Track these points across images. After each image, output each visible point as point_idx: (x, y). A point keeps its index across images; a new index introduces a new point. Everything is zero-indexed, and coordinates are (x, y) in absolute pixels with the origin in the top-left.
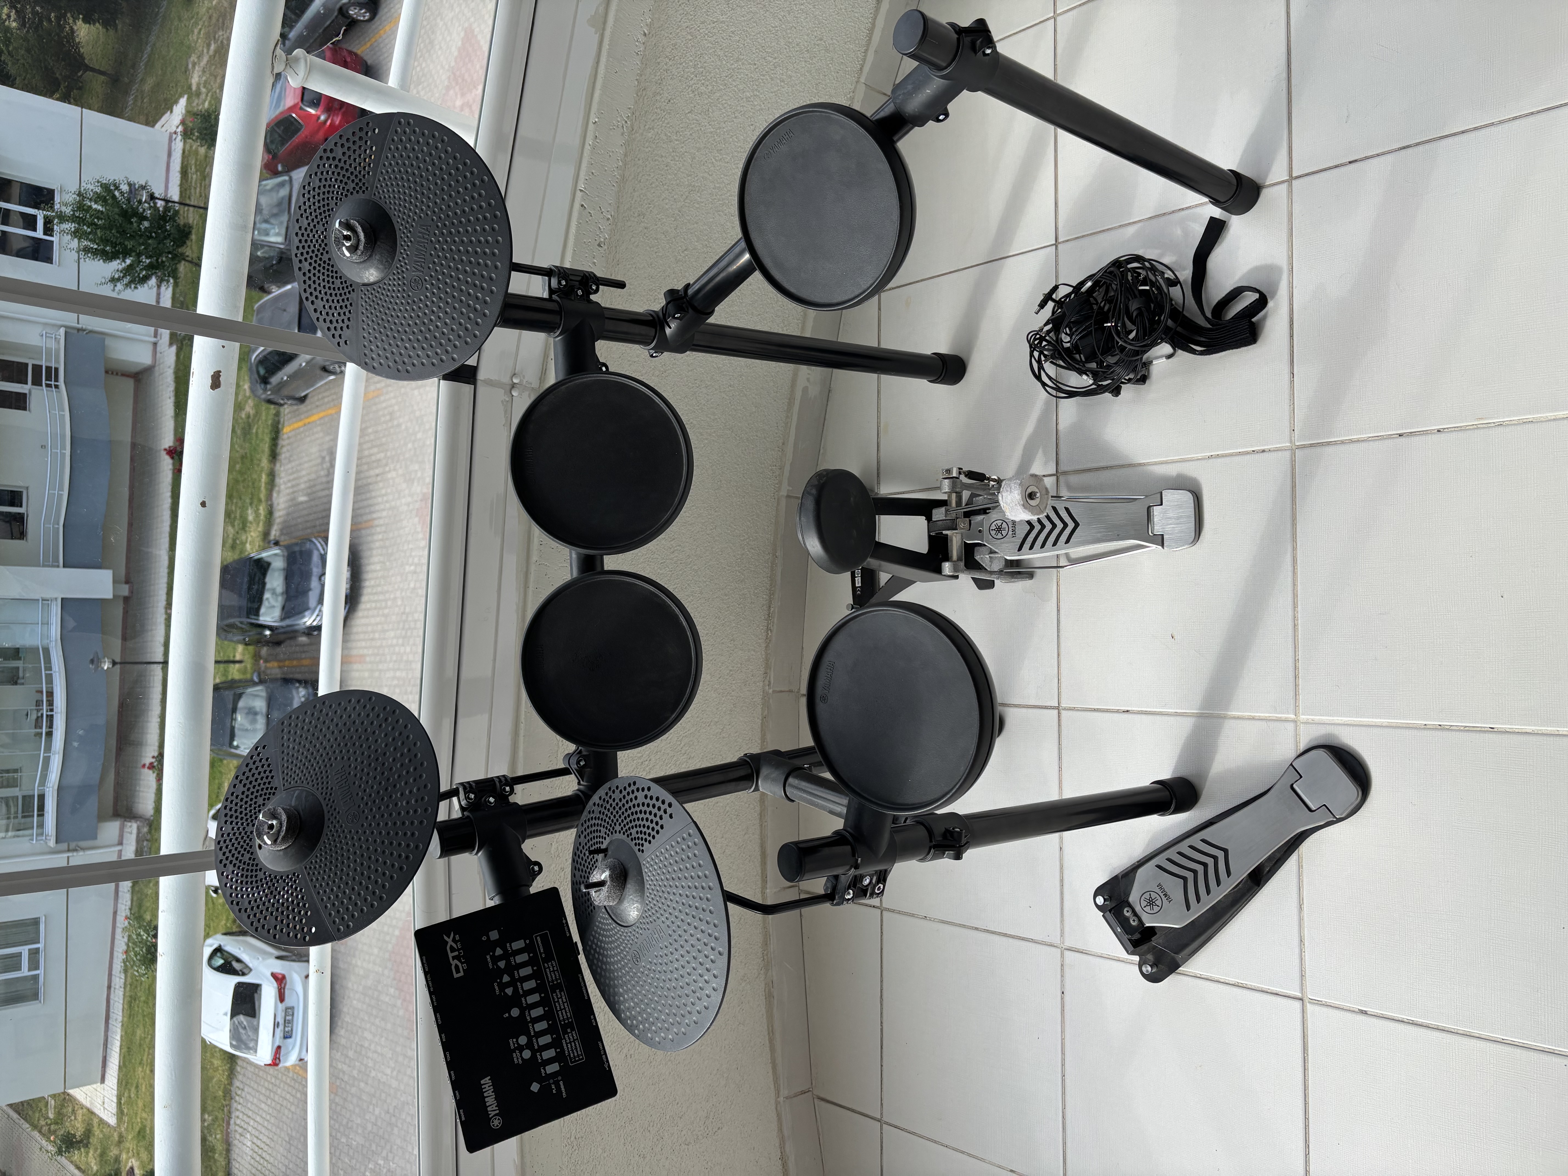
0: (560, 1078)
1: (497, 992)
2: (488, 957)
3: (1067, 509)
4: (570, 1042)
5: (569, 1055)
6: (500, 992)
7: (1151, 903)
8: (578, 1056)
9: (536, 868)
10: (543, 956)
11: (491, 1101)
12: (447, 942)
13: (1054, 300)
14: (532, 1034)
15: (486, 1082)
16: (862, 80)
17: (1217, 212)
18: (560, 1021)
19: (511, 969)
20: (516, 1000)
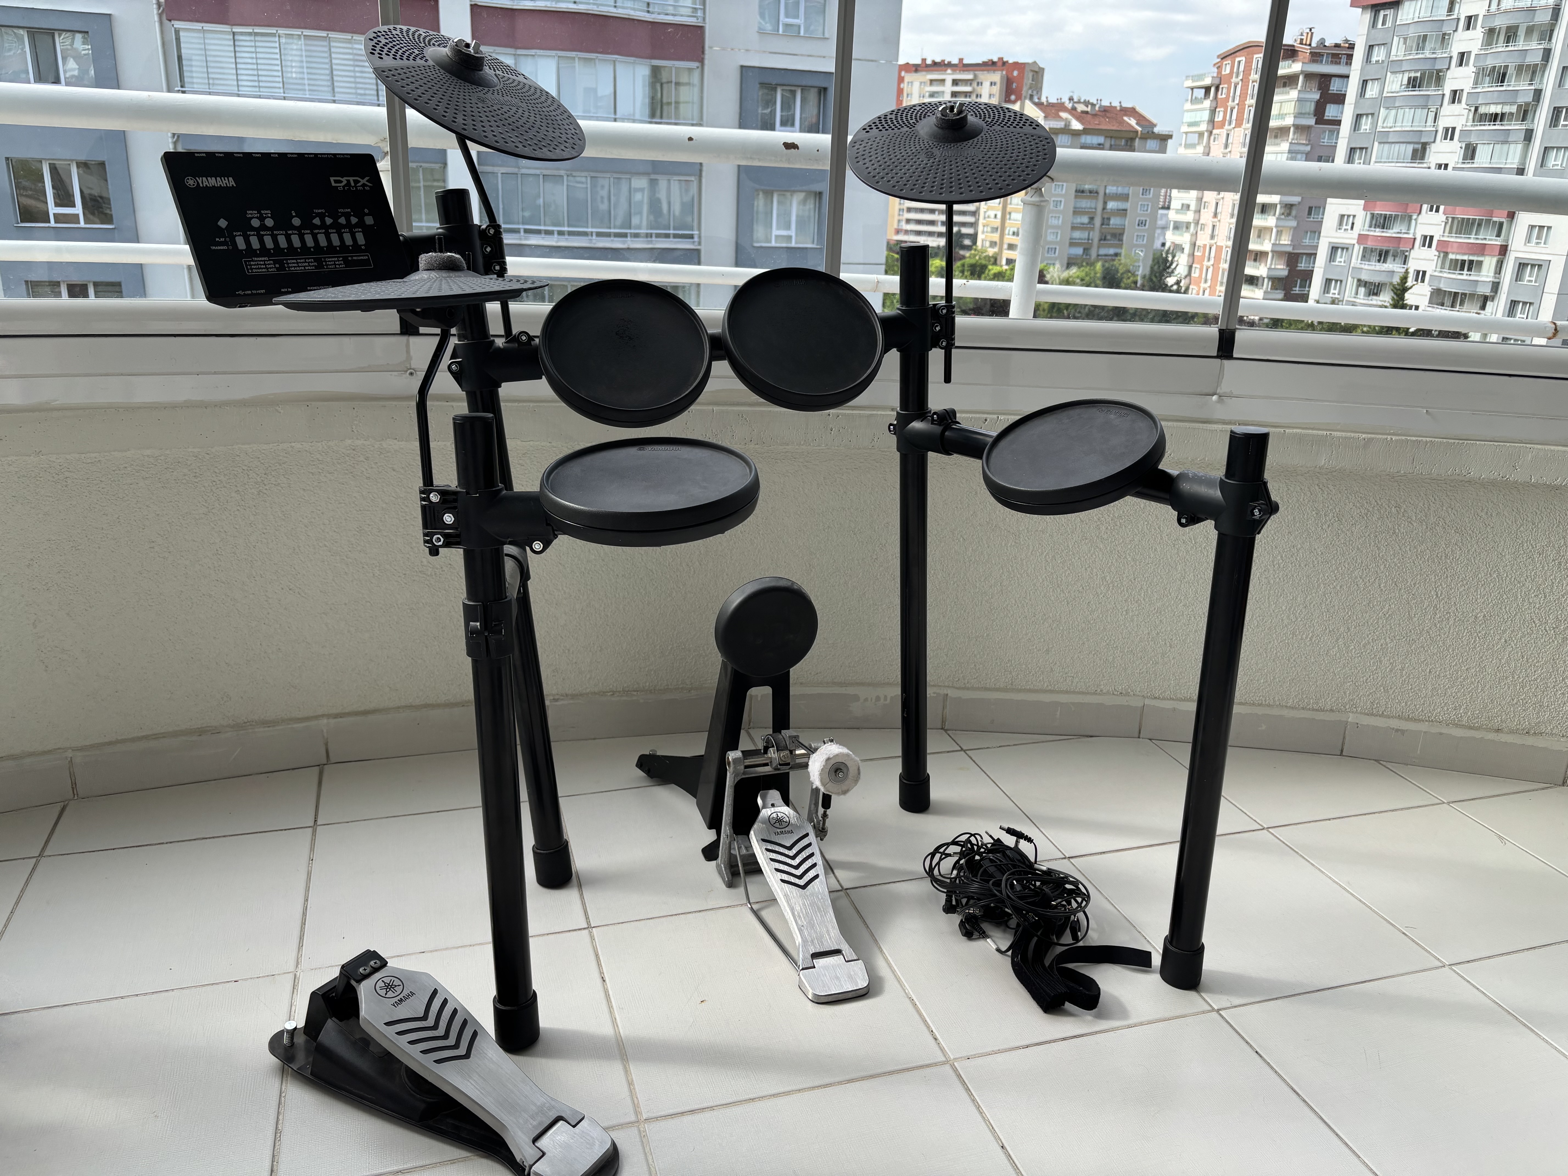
0: (231, 247)
1: (316, 211)
2: (349, 210)
3: (817, 876)
4: (265, 264)
5: (253, 261)
6: (315, 213)
7: (389, 987)
8: (252, 269)
10: (350, 258)
11: (212, 182)
12: (363, 179)
14: (275, 232)
15: (231, 182)
18: (286, 260)
19: (337, 227)
20: (307, 224)
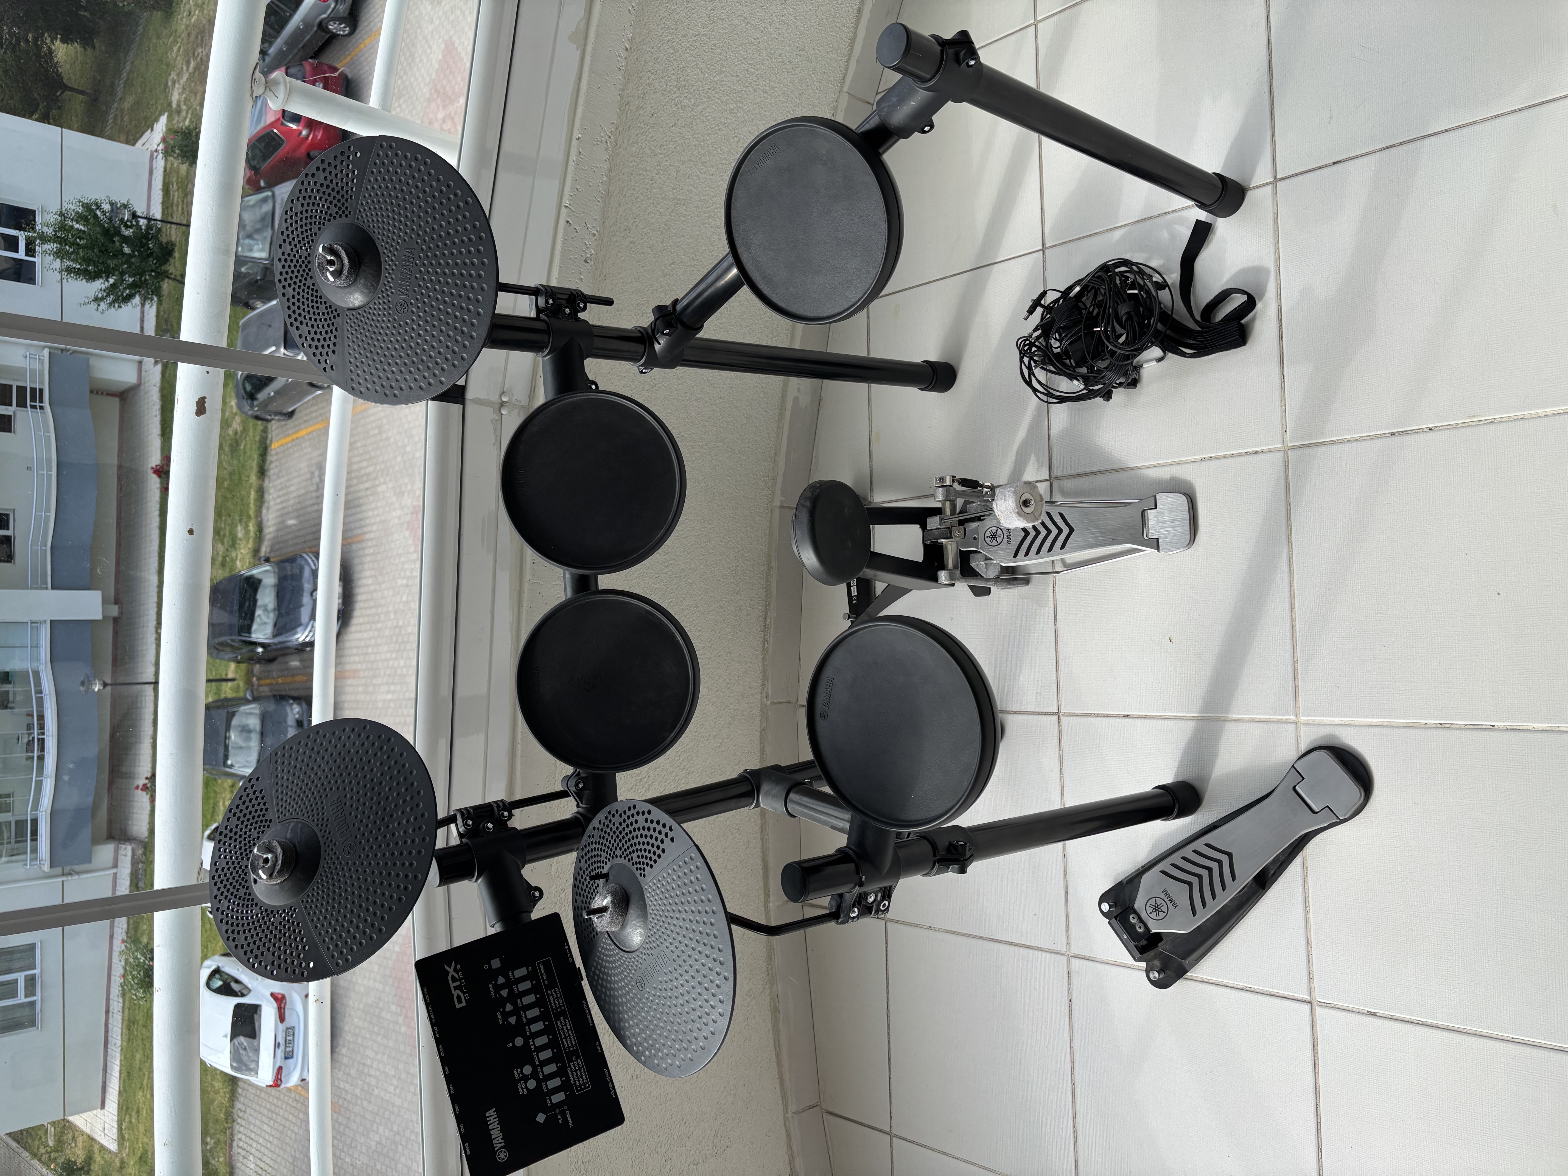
0: (566, 1107)
1: (501, 1022)
2: (490, 986)
3: (1061, 515)
4: (576, 1071)
5: (575, 1083)
6: (503, 1021)
7: (1157, 909)
8: (584, 1084)
9: (537, 894)
10: (546, 983)
11: (496, 1134)
12: (448, 972)
13: (1042, 306)
14: (537, 1063)
15: (491, 1115)
16: (845, 89)
17: (1203, 215)
18: (565, 1049)
19: (514, 997)
20: (519, 1029)
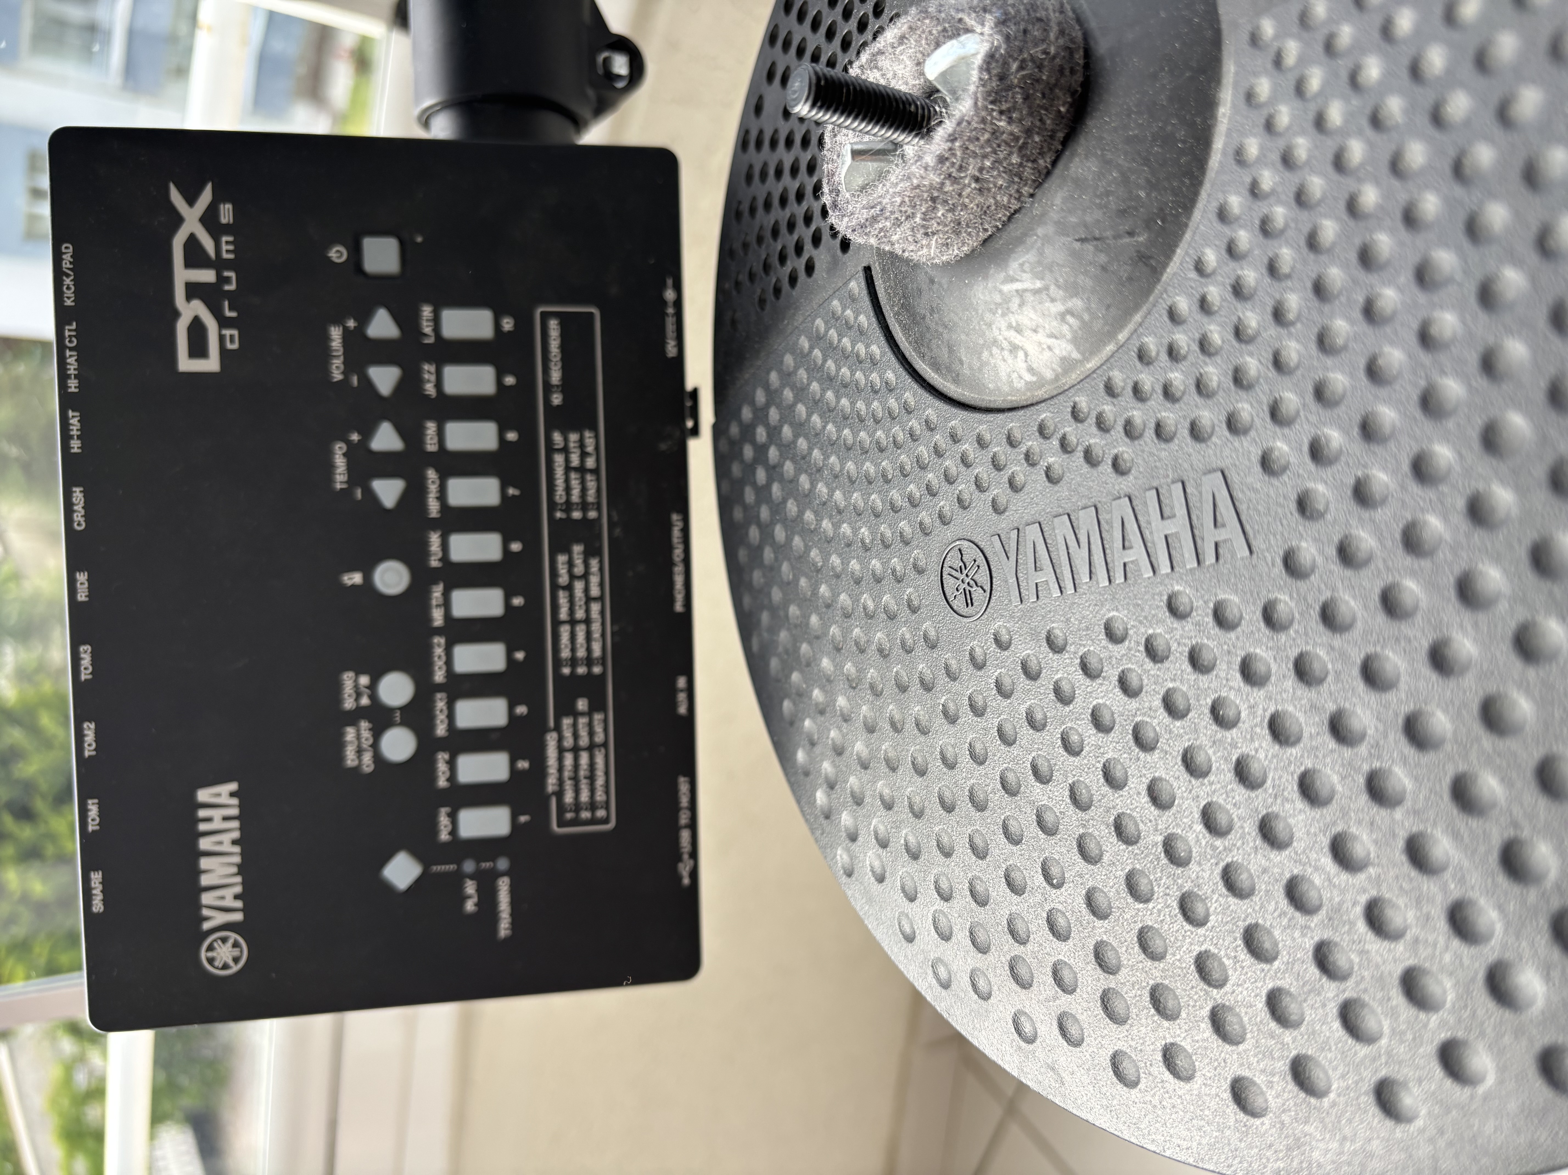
0: (503, 864)
1: (340, 480)
6: (351, 484)
8: (593, 806)
9: (620, 65)
10: (557, 399)
11: (219, 874)
14: (439, 676)
15: (219, 800)
18: (558, 662)
19: (415, 408)
20: (404, 535)
